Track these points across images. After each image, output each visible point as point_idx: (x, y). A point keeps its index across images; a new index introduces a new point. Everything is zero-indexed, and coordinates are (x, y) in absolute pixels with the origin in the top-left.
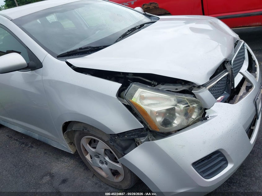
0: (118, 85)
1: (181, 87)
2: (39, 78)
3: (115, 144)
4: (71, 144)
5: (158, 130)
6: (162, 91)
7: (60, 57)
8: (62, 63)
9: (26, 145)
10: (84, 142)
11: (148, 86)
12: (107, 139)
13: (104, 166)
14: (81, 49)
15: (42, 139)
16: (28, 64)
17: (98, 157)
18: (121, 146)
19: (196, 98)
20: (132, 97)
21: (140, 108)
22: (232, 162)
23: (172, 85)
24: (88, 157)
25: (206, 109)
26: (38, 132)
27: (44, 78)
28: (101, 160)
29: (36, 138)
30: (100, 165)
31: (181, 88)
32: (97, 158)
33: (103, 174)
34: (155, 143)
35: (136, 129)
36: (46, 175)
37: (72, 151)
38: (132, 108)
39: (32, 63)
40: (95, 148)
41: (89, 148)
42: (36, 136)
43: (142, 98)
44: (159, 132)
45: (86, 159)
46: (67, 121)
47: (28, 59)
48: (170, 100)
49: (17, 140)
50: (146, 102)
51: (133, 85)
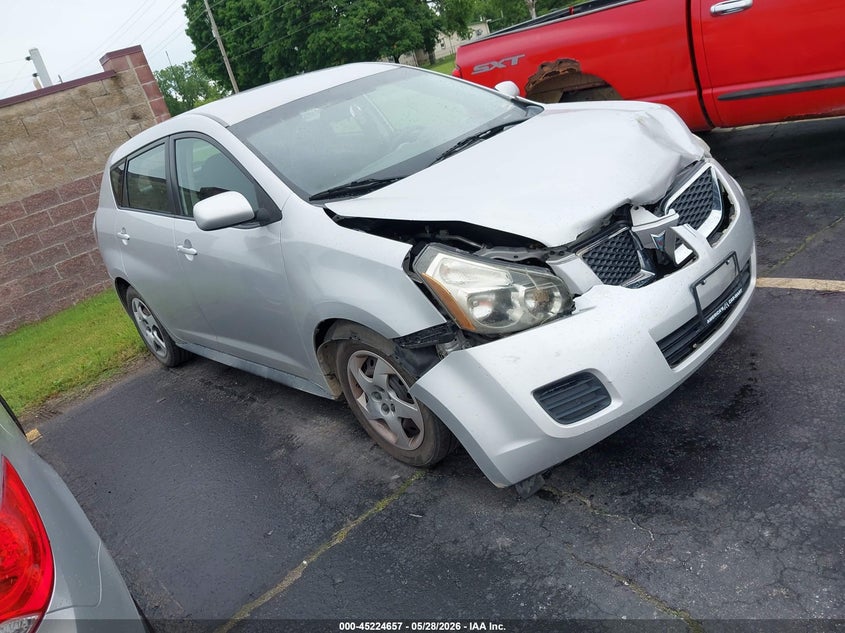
0: (406, 248)
1: (525, 252)
2: (276, 240)
3: (404, 361)
4: (332, 379)
5: (473, 329)
6: (486, 260)
7: (315, 199)
8: (317, 211)
9: (241, 397)
10: (354, 365)
11: (458, 250)
12: (389, 352)
13: (390, 416)
14: (354, 184)
15: (276, 376)
16: (256, 213)
17: (380, 398)
18: (414, 365)
19: (555, 274)
20: (427, 268)
21: (439, 287)
22: (618, 397)
23: (507, 248)
24: (361, 401)
25: (577, 296)
26: (267, 359)
27: (284, 240)
28: (384, 404)
29: (262, 375)
30: (383, 414)
31: (524, 254)
32: (377, 398)
33: (390, 437)
34: (469, 355)
35: (434, 327)
36: (280, 447)
37: (332, 393)
38: (426, 289)
39: (263, 212)
40: (371, 376)
41: (362, 378)
42: (264, 371)
43: (444, 271)
44: (473, 333)
45: (357, 405)
46: (323, 319)
47: (256, 203)
48: (499, 276)
49: (221, 388)
50: (454, 277)
51: (430, 248)
